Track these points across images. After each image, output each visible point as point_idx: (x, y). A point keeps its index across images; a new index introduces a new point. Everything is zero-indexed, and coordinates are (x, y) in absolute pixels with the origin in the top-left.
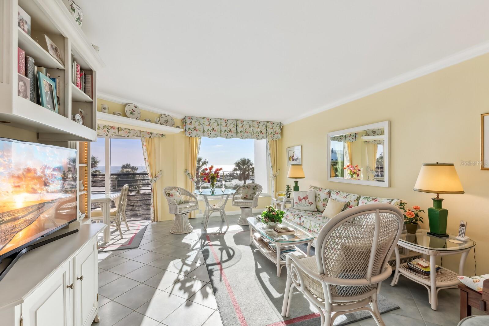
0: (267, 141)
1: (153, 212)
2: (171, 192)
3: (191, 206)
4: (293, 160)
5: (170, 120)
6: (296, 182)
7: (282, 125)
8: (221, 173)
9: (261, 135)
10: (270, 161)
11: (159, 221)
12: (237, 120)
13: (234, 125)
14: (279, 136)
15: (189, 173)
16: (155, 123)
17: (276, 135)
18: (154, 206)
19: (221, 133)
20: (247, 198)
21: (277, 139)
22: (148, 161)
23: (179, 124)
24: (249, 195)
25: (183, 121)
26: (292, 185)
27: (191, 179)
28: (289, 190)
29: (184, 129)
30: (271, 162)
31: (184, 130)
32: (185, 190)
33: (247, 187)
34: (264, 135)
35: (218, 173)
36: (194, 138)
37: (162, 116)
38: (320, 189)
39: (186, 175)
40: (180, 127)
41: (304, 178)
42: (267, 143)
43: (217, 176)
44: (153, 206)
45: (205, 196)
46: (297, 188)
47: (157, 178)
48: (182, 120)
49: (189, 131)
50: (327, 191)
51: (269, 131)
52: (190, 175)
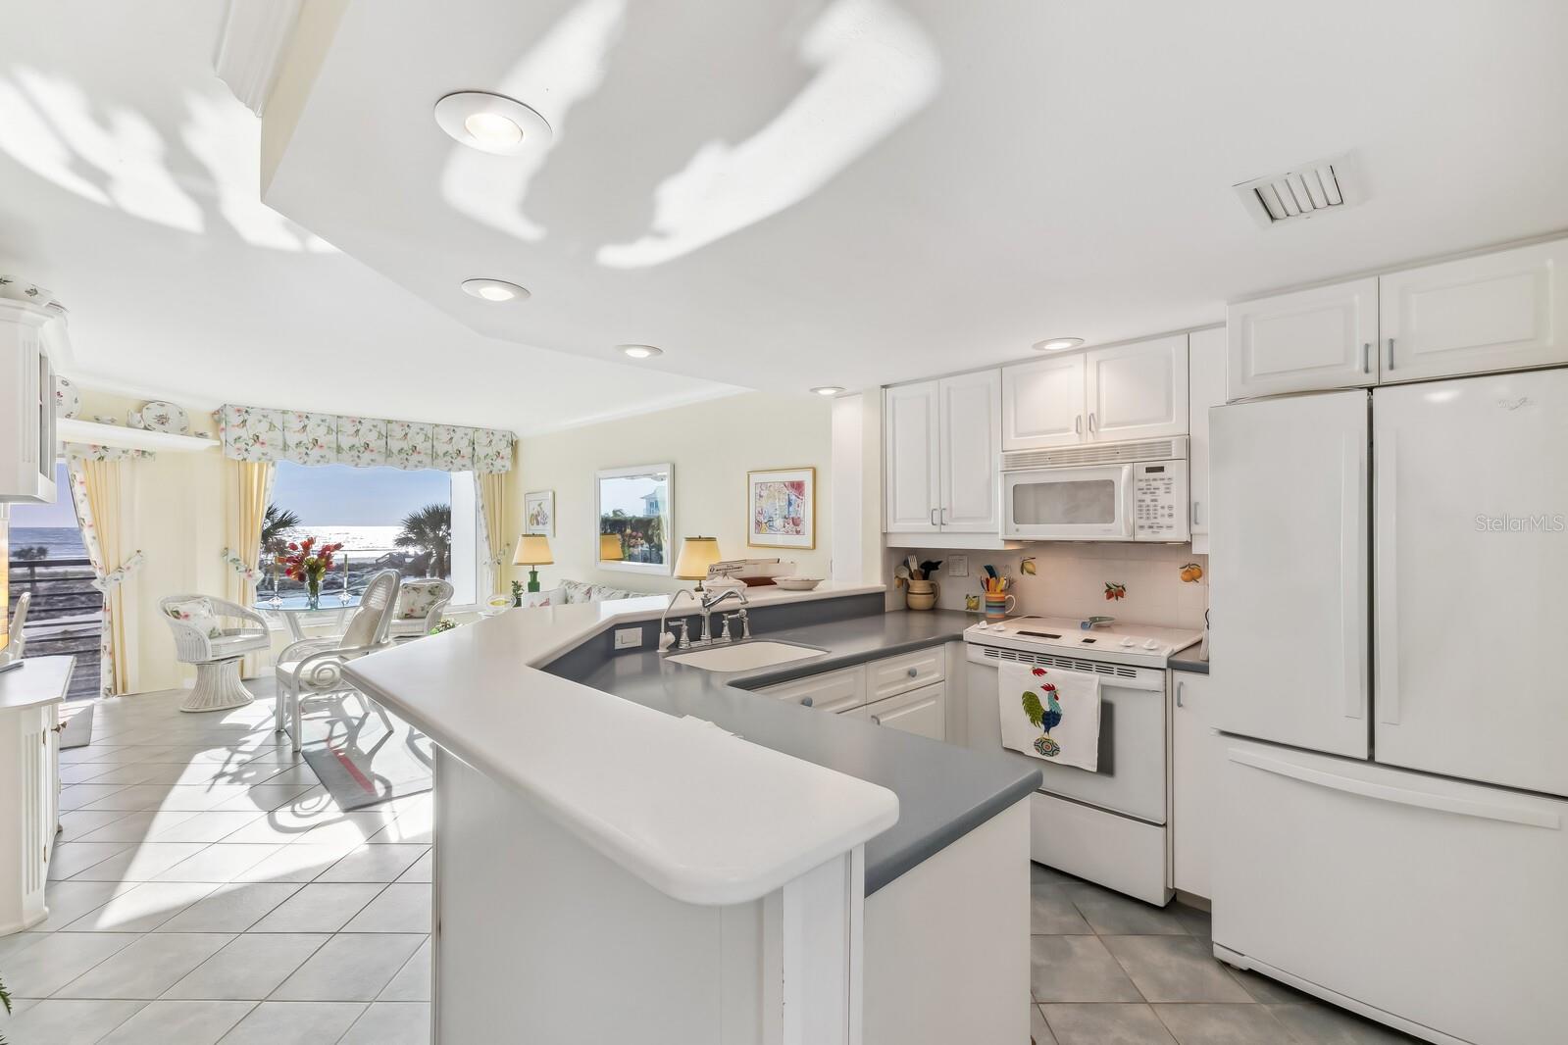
0: (474, 477)
1: (111, 668)
2: (183, 608)
3: (249, 641)
4: (538, 523)
5: (173, 417)
6: (534, 574)
7: (515, 439)
8: (337, 557)
9: (458, 461)
10: (483, 525)
11: (130, 691)
12: (389, 422)
13: (379, 432)
14: (508, 464)
15: (237, 557)
16: (129, 426)
17: (499, 463)
18: (112, 653)
19: (338, 452)
20: (414, 614)
21: (503, 472)
22: (91, 526)
23: (205, 426)
24: (417, 607)
25: (216, 417)
26: (525, 580)
27: (245, 575)
28: (520, 592)
29: (220, 439)
30: (487, 526)
31: (221, 442)
32: (227, 604)
33: (414, 589)
34: (468, 462)
35: (329, 557)
36: (252, 464)
37: (149, 405)
38: (576, 586)
39: (227, 564)
40: (210, 434)
41: (552, 563)
42: (475, 480)
43: (328, 564)
44: (110, 653)
45: (290, 615)
46: (534, 586)
47: (126, 574)
48: (215, 414)
49: (238, 445)
50: (585, 589)
51: (480, 451)
52: (242, 562)
